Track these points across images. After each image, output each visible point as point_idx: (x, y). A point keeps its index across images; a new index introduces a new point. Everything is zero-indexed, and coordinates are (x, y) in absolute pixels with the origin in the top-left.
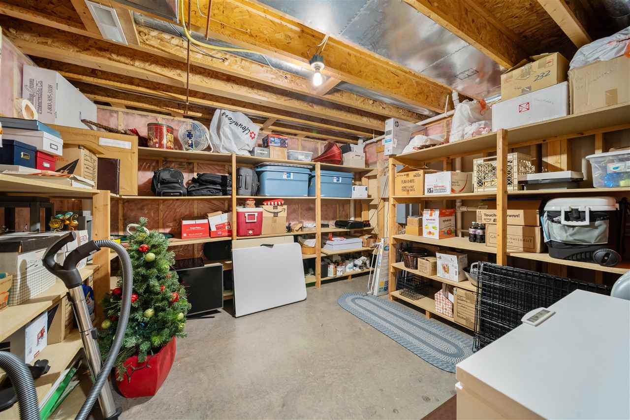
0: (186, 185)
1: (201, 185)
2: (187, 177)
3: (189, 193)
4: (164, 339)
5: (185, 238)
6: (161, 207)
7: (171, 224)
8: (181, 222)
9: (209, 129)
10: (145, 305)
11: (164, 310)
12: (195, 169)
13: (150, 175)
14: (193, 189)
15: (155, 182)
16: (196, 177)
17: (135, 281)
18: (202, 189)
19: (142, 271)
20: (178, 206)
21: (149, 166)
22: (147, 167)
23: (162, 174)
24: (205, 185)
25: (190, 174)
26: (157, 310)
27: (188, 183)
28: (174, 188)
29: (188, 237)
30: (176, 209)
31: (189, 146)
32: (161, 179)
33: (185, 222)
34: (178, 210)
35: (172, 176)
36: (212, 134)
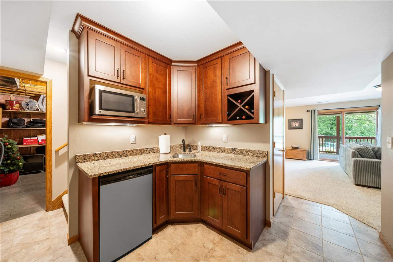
0: (26, 123)
1: (34, 124)
2: (26, 120)
3: (27, 127)
4: (14, 168)
5: (25, 144)
6: (12, 132)
7: (18, 140)
8: (23, 139)
9: (38, 102)
10: (7, 160)
11: (14, 160)
12: (32, 117)
13: (7, 119)
14: (30, 125)
15: (9, 123)
16: (32, 120)
17: (4, 153)
18: (34, 125)
19: (6, 150)
20: (22, 132)
21: (6, 115)
22: (4, 116)
23: (13, 120)
24: (36, 124)
25: (29, 119)
26: (11, 161)
27: (27, 123)
28: (20, 125)
29: (26, 144)
30: (20, 134)
31: (27, 109)
32: (12, 121)
33: (25, 138)
34: (21, 134)
35: (18, 120)
36: (39, 104)
